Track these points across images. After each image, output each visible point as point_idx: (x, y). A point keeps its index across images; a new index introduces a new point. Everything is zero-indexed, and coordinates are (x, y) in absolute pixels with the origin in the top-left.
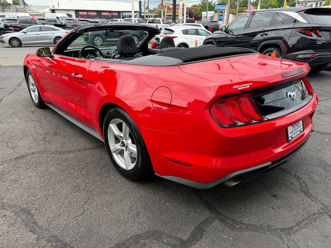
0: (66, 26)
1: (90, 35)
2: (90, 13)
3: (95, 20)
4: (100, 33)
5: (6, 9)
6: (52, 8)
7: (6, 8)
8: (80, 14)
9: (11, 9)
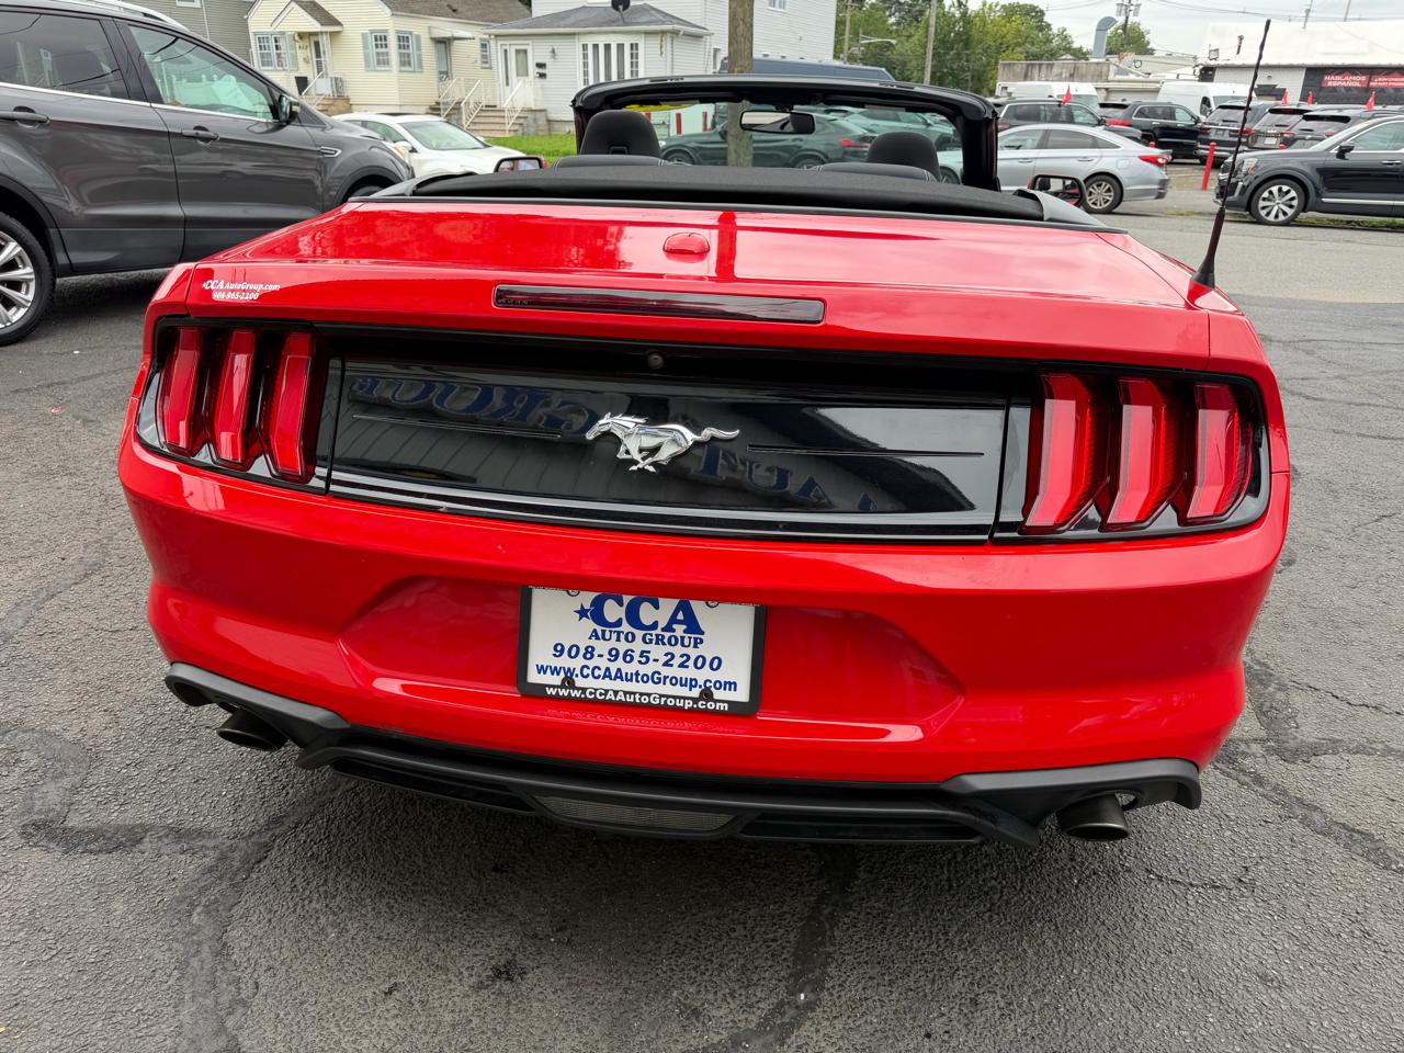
0: (1208, 134)
1: (1246, 174)
2: (1379, 82)
3: (1340, 110)
4: (1301, 167)
5: (1036, 72)
6: (1204, 60)
7: (1037, 67)
8: (1330, 84)
9: (1056, 70)
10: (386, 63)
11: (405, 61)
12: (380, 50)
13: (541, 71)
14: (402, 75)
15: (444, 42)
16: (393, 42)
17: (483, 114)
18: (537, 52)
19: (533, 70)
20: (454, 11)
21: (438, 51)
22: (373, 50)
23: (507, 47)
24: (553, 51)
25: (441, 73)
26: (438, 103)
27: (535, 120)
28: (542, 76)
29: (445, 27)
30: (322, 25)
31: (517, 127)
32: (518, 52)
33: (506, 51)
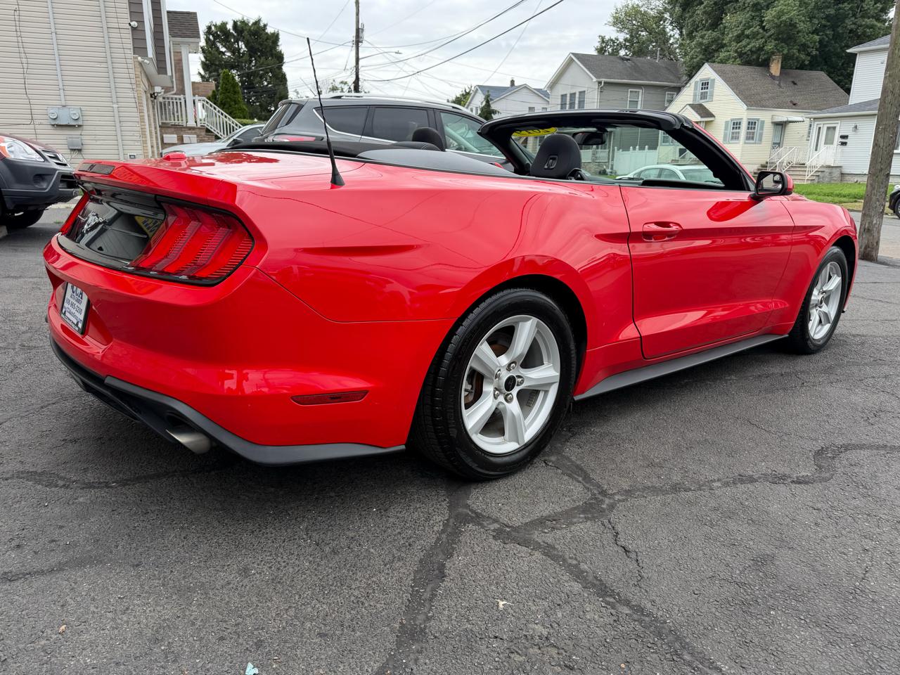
10: (737, 138)
11: (750, 137)
12: (735, 131)
13: (844, 140)
14: (746, 145)
15: (782, 125)
16: (744, 125)
17: (792, 169)
18: (843, 128)
19: (837, 139)
20: (794, 104)
21: (775, 131)
22: (730, 130)
23: (821, 126)
24: (856, 127)
25: (774, 143)
26: (767, 163)
27: (830, 173)
28: (844, 144)
29: (782, 115)
30: (702, 117)
31: (814, 178)
32: (828, 128)
33: (820, 128)
